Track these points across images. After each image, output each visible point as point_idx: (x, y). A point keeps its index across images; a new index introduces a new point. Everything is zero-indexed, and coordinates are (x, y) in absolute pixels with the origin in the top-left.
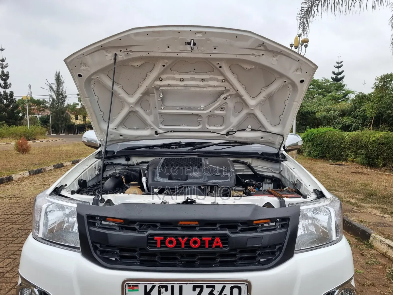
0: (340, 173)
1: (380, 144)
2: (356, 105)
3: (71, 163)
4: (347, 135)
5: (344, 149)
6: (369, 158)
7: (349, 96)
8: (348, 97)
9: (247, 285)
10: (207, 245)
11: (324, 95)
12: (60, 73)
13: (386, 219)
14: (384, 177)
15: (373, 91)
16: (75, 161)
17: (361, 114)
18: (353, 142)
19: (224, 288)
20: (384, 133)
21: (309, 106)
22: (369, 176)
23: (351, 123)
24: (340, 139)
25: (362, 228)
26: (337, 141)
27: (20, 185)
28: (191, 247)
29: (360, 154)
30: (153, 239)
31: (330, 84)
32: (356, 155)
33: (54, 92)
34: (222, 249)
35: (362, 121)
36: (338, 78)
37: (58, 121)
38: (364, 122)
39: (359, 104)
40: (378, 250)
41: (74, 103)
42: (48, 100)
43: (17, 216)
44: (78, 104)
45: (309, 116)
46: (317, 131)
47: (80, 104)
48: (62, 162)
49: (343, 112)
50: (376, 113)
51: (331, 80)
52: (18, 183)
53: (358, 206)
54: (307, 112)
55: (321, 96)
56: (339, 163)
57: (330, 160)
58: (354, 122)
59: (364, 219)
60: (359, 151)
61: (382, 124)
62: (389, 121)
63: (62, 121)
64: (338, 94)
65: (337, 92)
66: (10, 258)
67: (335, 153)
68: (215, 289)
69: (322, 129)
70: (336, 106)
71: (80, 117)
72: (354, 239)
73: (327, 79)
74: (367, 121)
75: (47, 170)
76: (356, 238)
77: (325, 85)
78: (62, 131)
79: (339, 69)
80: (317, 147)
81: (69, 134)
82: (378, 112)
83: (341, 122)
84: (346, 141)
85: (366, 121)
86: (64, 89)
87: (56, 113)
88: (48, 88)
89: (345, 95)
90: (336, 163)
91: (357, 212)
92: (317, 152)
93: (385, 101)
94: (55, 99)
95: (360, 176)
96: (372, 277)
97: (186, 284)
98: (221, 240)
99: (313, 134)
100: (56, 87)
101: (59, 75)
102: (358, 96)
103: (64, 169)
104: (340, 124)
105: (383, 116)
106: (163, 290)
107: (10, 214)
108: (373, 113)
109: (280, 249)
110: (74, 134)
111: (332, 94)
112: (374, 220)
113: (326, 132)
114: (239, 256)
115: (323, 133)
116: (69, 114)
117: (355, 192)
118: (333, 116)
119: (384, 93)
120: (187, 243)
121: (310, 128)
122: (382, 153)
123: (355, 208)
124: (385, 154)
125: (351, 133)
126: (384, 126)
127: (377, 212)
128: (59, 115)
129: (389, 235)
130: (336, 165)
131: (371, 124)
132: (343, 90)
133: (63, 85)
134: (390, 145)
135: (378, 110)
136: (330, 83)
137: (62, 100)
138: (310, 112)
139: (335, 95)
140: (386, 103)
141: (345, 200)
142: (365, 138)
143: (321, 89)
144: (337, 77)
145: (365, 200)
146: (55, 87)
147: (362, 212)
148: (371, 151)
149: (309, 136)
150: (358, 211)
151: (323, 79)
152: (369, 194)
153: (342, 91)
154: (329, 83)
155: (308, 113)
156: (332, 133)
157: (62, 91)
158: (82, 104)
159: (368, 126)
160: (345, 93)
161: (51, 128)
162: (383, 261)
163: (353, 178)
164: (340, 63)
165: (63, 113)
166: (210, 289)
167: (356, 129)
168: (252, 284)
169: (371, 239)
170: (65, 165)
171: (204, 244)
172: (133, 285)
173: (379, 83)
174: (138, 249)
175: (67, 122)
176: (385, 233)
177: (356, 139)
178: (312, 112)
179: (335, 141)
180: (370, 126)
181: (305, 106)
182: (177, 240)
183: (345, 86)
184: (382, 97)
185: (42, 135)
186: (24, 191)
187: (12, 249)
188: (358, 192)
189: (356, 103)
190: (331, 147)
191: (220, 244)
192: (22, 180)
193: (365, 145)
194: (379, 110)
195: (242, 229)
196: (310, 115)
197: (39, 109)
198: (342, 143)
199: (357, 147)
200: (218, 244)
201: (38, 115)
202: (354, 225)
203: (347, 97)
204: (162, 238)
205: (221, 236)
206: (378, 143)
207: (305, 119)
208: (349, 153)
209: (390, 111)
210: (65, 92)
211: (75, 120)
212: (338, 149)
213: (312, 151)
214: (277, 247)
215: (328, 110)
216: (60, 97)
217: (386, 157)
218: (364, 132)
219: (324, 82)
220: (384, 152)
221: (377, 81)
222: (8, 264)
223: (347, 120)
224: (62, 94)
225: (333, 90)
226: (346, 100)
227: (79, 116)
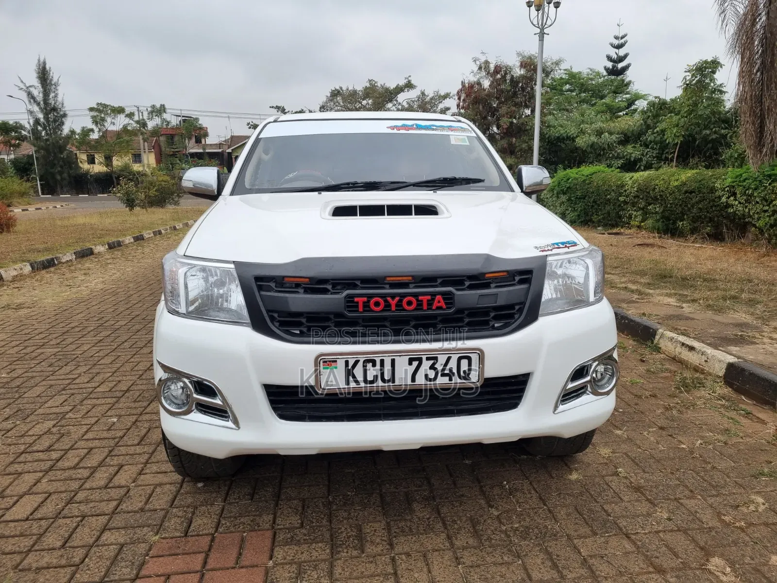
0: (616, 246)
1: (686, 192)
2: (649, 122)
3: (107, 247)
4: (631, 178)
5: (624, 205)
6: (668, 219)
7: (639, 105)
8: (635, 106)
9: (479, 354)
10: (425, 307)
11: (590, 104)
12: (47, 62)
13: (684, 310)
14: (692, 251)
15: (679, 92)
16: (113, 243)
17: (657, 139)
18: (640, 192)
19: (449, 359)
20: (695, 171)
21: (562, 126)
22: (665, 250)
23: (639, 157)
24: (618, 186)
25: (645, 324)
26: (613, 190)
27: (22, 287)
28: (404, 310)
29: (653, 213)
30: (353, 302)
31: (604, 82)
32: (646, 214)
33: (38, 104)
34: (444, 310)
35: (657, 151)
36: (617, 68)
37: (53, 166)
38: (663, 154)
39: (654, 119)
40: (666, 353)
41: (83, 128)
42: (27, 122)
43: (42, 336)
44: (92, 130)
45: (563, 146)
46: (577, 174)
47: (96, 130)
48: (88, 245)
49: (625, 135)
50: (683, 136)
51: (605, 73)
52: (16, 286)
53: (640, 293)
54: (558, 137)
55: (585, 106)
56: (615, 231)
57: (599, 227)
58: (645, 154)
59: (647, 310)
60: (650, 207)
61: (693, 157)
62: (705, 149)
63: (61, 167)
64: (617, 101)
65: (616, 97)
66: (62, 394)
67: (609, 213)
68: (437, 361)
69: (586, 169)
70: (613, 125)
71: (99, 158)
72: (631, 342)
73: (596, 71)
74: (667, 151)
75: (64, 261)
76: (634, 340)
77: (594, 82)
78: (62, 188)
79: (620, 50)
80: (576, 204)
81: (78, 194)
82: (687, 133)
83: (621, 155)
84: (628, 189)
85: (665, 152)
86: (60, 99)
87: (46, 149)
88: (24, 96)
89: (631, 103)
90: (610, 231)
91: (638, 302)
92: (576, 214)
93: (700, 113)
94: (42, 120)
95: (649, 249)
96: (653, 388)
97: (400, 356)
98: (444, 299)
99: (568, 179)
100: (41, 95)
101: (44, 68)
102: (652, 104)
103: (96, 258)
104: (620, 158)
105: (696, 141)
106: (369, 365)
107: (28, 334)
108: (678, 136)
109: (520, 311)
110: (88, 194)
111: (607, 100)
112: (663, 312)
113: (594, 175)
114: (467, 320)
115: (587, 176)
116: (75, 152)
117: (637, 274)
118: (608, 144)
119: (699, 96)
120: (399, 305)
121: (565, 169)
122: (689, 209)
123: (636, 296)
124: (695, 210)
125: (637, 175)
126: (697, 159)
127: (672, 301)
128: (52, 155)
129: (685, 330)
130: (609, 234)
131: (673, 157)
132: (628, 93)
133: (57, 90)
134: (704, 193)
135: (687, 130)
136: (602, 79)
137: (57, 121)
138: (563, 138)
139: (613, 102)
140: (701, 115)
141: (621, 286)
142: (662, 182)
143: (584, 92)
144: (615, 66)
145: (654, 285)
146: (39, 93)
147: (647, 302)
148: (672, 207)
149: (562, 183)
150: (640, 301)
151: (589, 70)
152: (660, 275)
153: (626, 94)
154: (600, 78)
155: (561, 139)
156: (603, 175)
157: (55, 103)
158: (100, 130)
159: (667, 160)
160: (630, 99)
161: (38, 181)
162: (673, 368)
163: (637, 252)
164: (622, 38)
165: (62, 149)
166: (432, 362)
167: (648, 167)
168: (486, 353)
169: (657, 337)
170: (96, 251)
171: (421, 305)
172: (329, 361)
173: (692, 77)
174: (332, 316)
175: (71, 168)
176: (679, 327)
177: (645, 185)
178: (568, 138)
179: (608, 191)
180: (672, 160)
181: (554, 127)
182: (386, 301)
183: (632, 85)
184: (695, 104)
185: (22, 196)
186: (35, 297)
187: (60, 382)
188: (643, 273)
189: (649, 116)
190: (601, 203)
191: (442, 304)
192: (21, 280)
193: (661, 196)
194: (690, 129)
195: (470, 284)
196: (564, 143)
197: (9, 141)
198: (620, 195)
199: (647, 200)
200: (439, 305)
201: (8, 155)
202: (632, 321)
203: (633, 108)
204: (365, 299)
205: (443, 294)
206: (683, 191)
207: (556, 152)
208: (633, 212)
209: (708, 132)
210: (63, 104)
211: (88, 163)
212: (613, 205)
213: (567, 212)
214: (517, 307)
215: (599, 133)
216: (51, 116)
217: (697, 216)
218: (661, 171)
219: (592, 77)
220: (693, 206)
221: (688, 74)
222: (64, 402)
223: (632, 151)
224: (54, 109)
225: (609, 93)
226: (632, 113)
227: (96, 156)
